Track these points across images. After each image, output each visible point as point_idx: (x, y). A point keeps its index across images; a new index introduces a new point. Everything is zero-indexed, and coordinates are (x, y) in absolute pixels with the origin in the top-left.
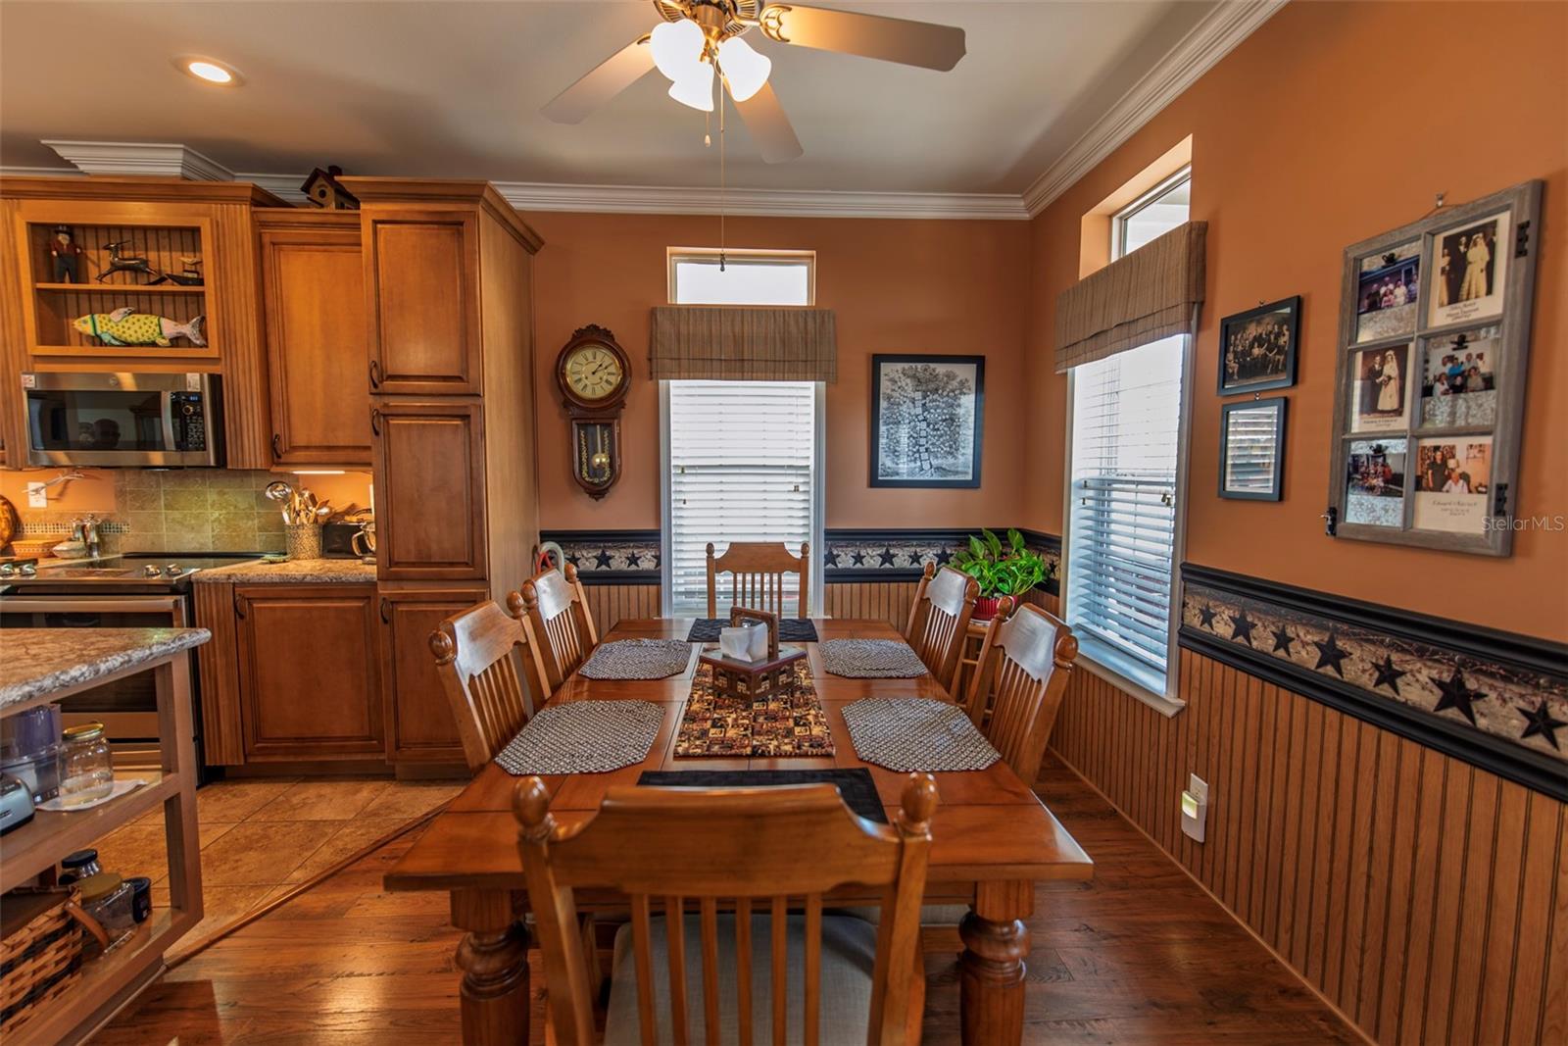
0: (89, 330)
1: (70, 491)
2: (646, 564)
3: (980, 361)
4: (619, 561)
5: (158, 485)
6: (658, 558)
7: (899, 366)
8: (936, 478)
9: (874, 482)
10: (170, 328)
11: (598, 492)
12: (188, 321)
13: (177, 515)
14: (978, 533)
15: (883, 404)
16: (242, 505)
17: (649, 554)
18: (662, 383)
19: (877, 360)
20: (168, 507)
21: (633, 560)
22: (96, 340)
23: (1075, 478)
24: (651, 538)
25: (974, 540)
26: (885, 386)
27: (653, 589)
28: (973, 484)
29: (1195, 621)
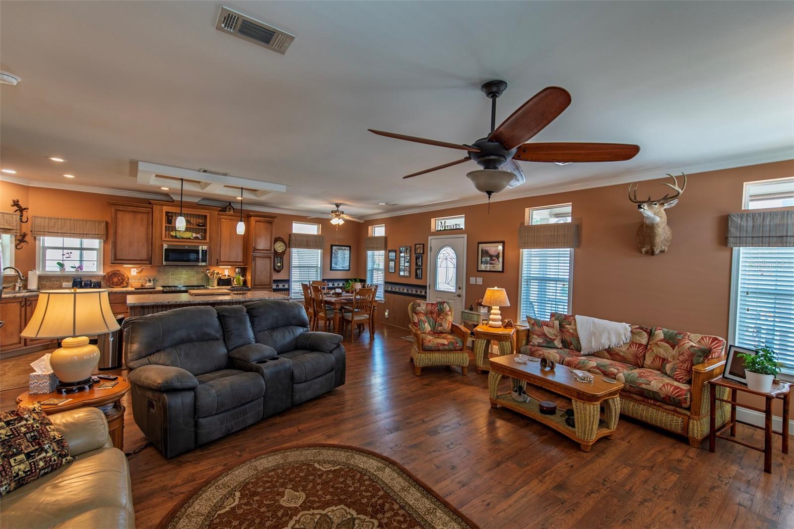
0: (174, 235)
1: (144, 270)
2: (286, 287)
3: (350, 247)
4: (281, 286)
5: (170, 269)
6: (289, 285)
7: (336, 247)
8: (342, 269)
9: (331, 269)
10: (194, 235)
11: (278, 271)
12: (199, 234)
13: (174, 277)
14: (351, 279)
15: (333, 254)
16: (193, 274)
17: (287, 284)
18: (291, 249)
19: (332, 246)
20: (171, 275)
21: (284, 286)
22: (176, 237)
23: (368, 269)
24: (288, 281)
25: (350, 281)
26: (333, 251)
27: (288, 292)
28: (349, 270)
29: (386, 289)
